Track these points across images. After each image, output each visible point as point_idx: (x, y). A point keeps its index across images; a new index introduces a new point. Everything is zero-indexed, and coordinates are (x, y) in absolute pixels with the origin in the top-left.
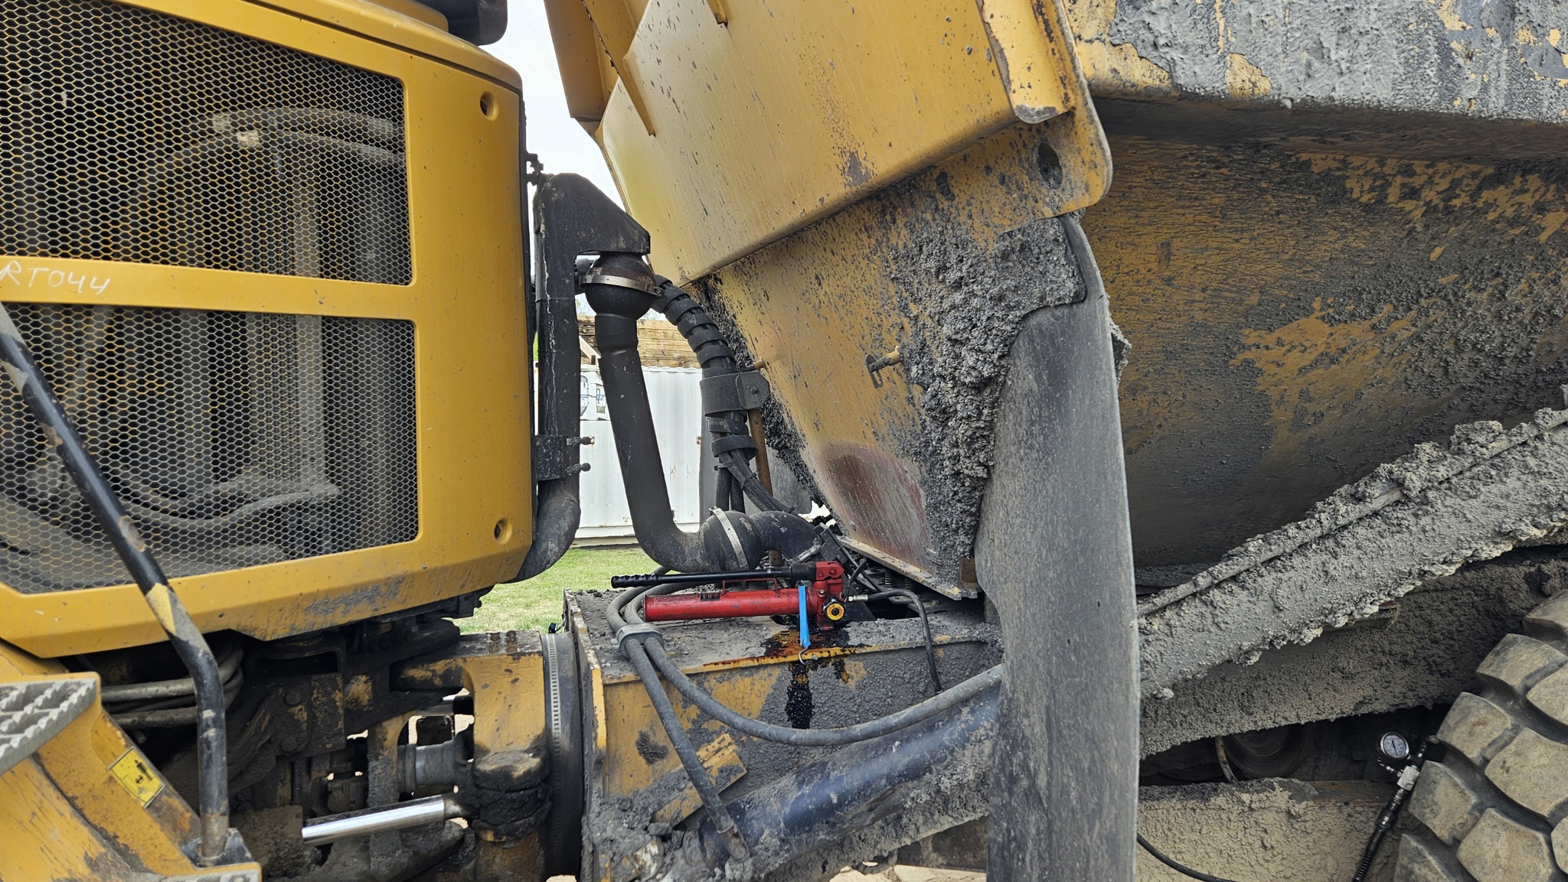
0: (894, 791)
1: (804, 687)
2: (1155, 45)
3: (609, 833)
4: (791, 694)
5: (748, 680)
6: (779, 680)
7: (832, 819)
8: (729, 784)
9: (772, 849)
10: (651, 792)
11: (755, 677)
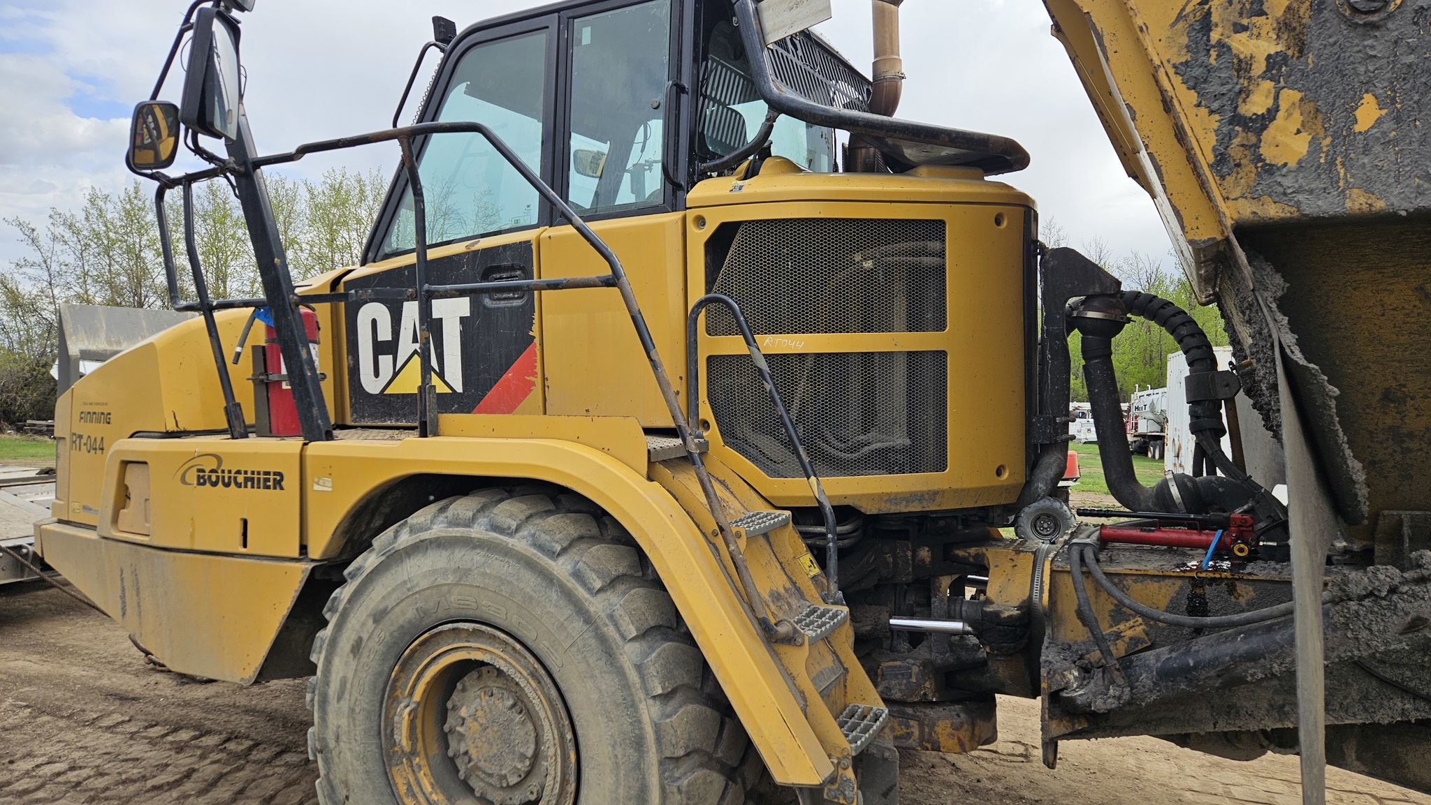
0: (1236, 667)
1: (1202, 597)
2: (1285, 194)
3: (1050, 658)
4: (1190, 599)
5: (1156, 585)
6: (1181, 588)
7: (1189, 676)
8: (1137, 649)
9: (1147, 687)
10: (1084, 643)
11: (1162, 583)
